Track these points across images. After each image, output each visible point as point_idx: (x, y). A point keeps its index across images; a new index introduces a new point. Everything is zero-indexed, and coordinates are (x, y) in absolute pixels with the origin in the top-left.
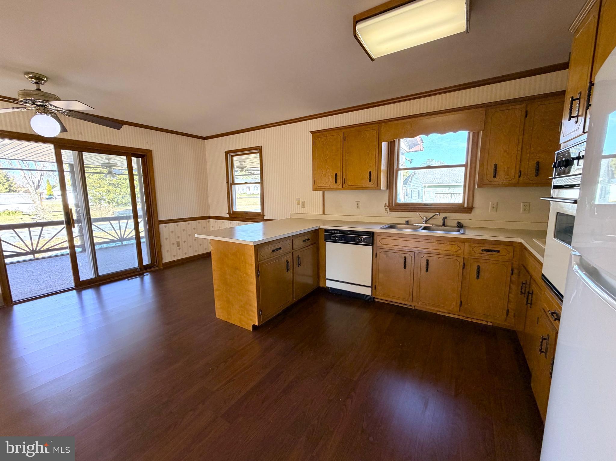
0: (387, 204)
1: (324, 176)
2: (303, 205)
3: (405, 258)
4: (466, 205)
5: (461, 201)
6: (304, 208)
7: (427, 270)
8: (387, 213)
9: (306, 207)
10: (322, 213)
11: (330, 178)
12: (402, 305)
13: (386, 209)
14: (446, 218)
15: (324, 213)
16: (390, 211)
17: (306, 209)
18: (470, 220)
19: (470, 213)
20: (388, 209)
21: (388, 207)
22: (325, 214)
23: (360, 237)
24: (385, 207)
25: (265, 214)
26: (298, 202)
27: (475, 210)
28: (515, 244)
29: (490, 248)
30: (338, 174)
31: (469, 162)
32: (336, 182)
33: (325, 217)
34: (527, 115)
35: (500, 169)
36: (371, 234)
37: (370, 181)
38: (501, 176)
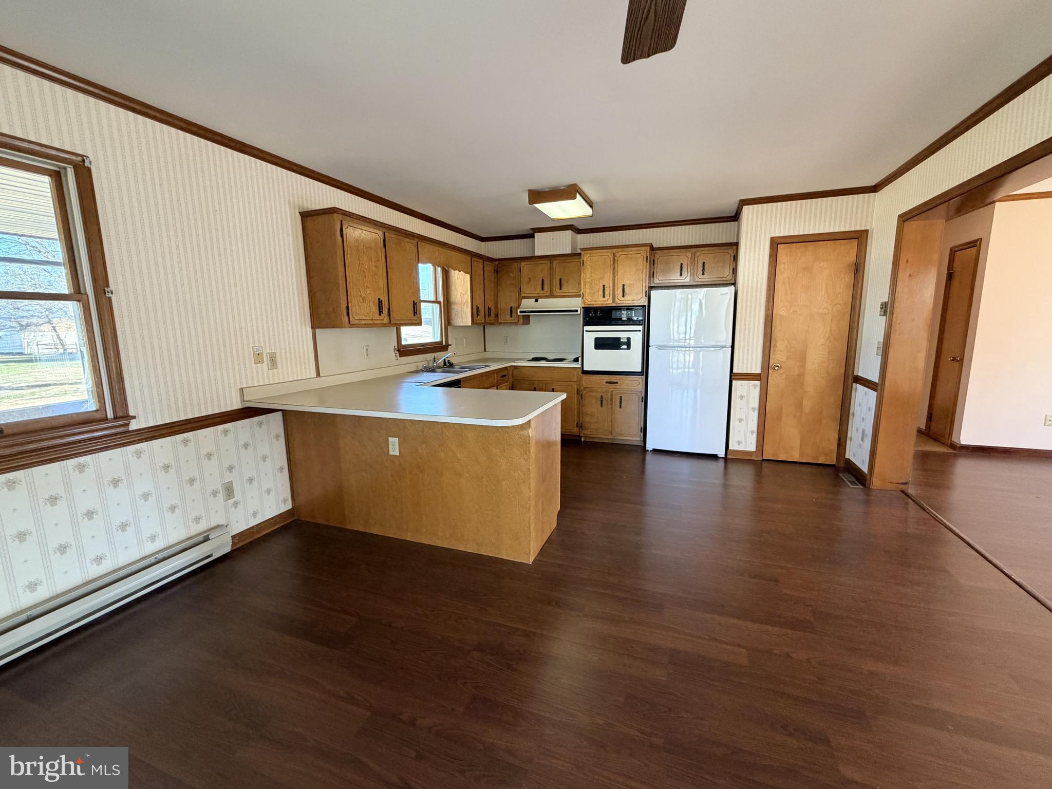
0: (396, 347)
1: (363, 301)
2: (273, 362)
4: (444, 343)
6: (275, 370)
8: (397, 360)
9: (279, 367)
10: (314, 374)
11: (373, 305)
13: (396, 354)
15: (318, 375)
16: (399, 357)
17: (280, 370)
19: (448, 350)
20: (398, 355)
22: (321, 375)
24: (394, 351)
25: (131, 413)
26: (258, 358)
27: (449, 347)
28: (508, 368)
29: (503, 374)
30: (382, 300)
31: (441, 299)
32: (380, 314)
33: (323, 381)
34: (483, 269)
35: (479, 309)
36: (459, 381)
37: (414, 314)
38: (480, 316)
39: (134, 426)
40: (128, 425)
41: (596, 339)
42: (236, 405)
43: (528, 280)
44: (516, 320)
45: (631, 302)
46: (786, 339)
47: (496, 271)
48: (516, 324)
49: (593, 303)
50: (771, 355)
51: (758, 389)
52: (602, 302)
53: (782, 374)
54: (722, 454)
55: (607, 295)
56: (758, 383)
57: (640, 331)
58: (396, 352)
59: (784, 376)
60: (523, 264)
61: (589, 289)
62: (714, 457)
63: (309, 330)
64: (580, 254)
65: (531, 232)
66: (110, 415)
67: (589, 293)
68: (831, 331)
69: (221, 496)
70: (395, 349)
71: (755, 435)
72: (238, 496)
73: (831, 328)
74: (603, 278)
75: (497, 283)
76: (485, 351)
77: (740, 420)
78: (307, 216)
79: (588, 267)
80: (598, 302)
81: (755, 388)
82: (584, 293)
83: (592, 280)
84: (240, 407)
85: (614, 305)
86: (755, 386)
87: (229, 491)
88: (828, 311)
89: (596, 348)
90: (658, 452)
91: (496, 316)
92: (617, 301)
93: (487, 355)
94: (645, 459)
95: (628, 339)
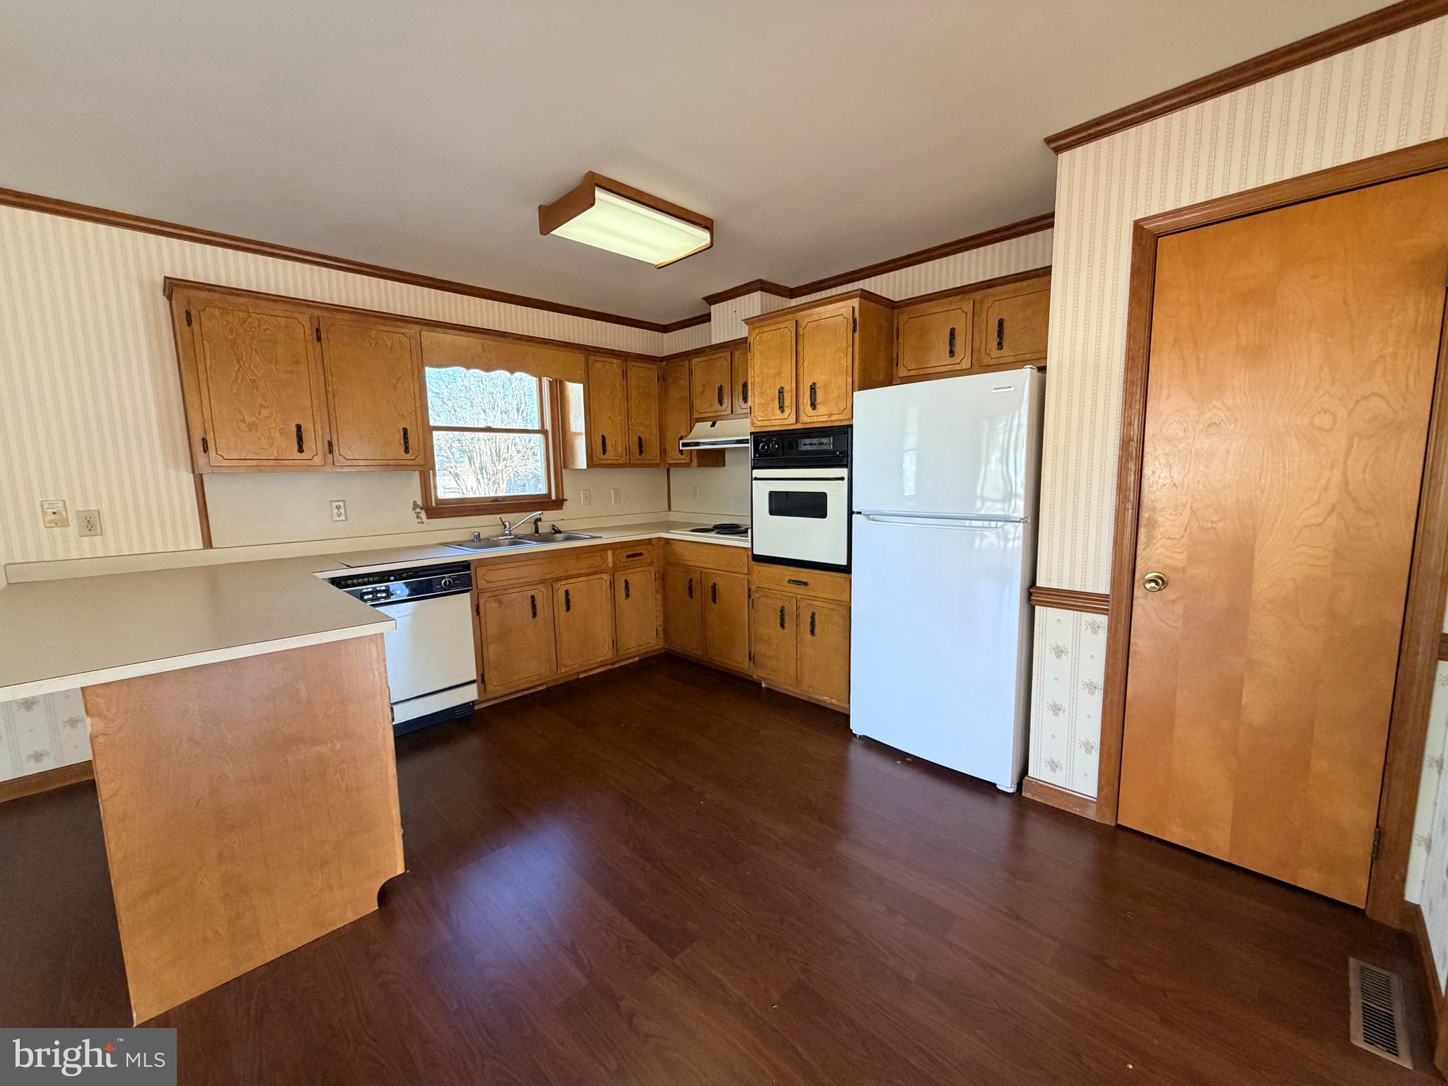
0: (420, 503)
1: (250, 430)
2: (92, 528)
3: (533, 598)
4: (554, 497)
5: (544, 491)
6: (98, 538)
7: (568, 608)
8: (422, 523)
9: (109, 532)
10: (197, 544)
11: (278, 435)
12: (526, 693)
13: (418, 513)
14: (539, 520)
15: (208, 543)
16: (428, 518)
17: (111, 537)
18: (562, 520)
19: (561, 509)
20: (423, 515)
21: (421, 508)
22: (216, 545)
23: (444, 578)
24: (414, 509)
26: (58, 519)
27: (565, 502)
28: (653, 542)
29: (632, 552)
30: (307, 426)
31: (548, 426)
32: (301, 450)
33: (214, 557)
34: (624, 374)
35: (608, 442)
36: (465, 566)
37: (407, 451)
38: (610, 452)
41: (771, 494)
43: (702, 388)
44: (687, 460)
45: (825, 419)
46: (1185, 505)
47: (663, 379)
48: (688, 465)
49: (767, 423)
50: (1140, 547)
51: (1103, 635)
52: (780, 422)
53: (1174, 602)
54: (1006, 783)
55: (788, 406)
56: (1103, 620)
57: (842, 479)
58: (418, 510)
59: (1179, 608)
60: (696, 360)
61: (759, 398)
63: (187, 475)
67: (762, 405)
68: (1346, 482)
70: (415, 506)
71: (1095, 757)
73: (1345, 474)
74: (779, 373)
75: (662, 398)
76: (670, 509)
77: (1056, 709)
79: (757, 355)
80: (774, 422)
81: (1095, 632)
82: (752, 407)
83: (762, 379)
85: (799, 426)
86: (1095, 628)
88: (1335, 421)
89: (772, 512)
90: (872, 745)
91: (663, 452)
92: (804, 418)
93: (672, 517)
94: (846, 748)
95: (823, 496)
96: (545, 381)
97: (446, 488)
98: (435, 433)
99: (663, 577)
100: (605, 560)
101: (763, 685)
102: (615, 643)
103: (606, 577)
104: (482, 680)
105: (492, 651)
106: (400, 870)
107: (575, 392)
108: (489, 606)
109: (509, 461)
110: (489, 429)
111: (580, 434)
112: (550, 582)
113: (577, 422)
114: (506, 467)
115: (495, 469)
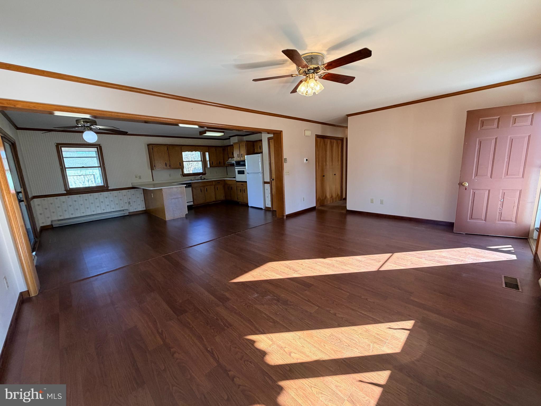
1: (160, 164)
2: (140, 178)
3: (201, 189)
4: (204, 173)
5: (202, 172)
7: (207, 191)
8: (183, 177)
11: (163, 165)
12: (201, 205)
14: (201, 176)
15: (153, 180)
17: (142, 179)
18: (206, 176)
25: (109, 186)
26: (136, 177)
27: (207, 174)
28: (221, 180)
29: (218, 182)
30: (167, 163)
31: (202, 160)
32: (166, 166)
33: (155, 182)
34: (216, 150)
35: (213, 163)
36: (190, 183)
37: (180, 166)
38: (214, 164)
39: (109, 188)
40: (108, 188)
41: (238, 171)
42: (131, 186)
43: (230, 152)
45: (243, 159)
50: (272, 176)
52: (238, 159)
54: (263, 207)
55: (239, 157)
56: (270, 184)
57: (245, 168)
61: (235, 155)
62: (261, 209)
63: (150, 171)
64: (232, 145)
65: (229, 137)
66: (105, 186)
69: (127, 204)
70: (181, 175)
72: (131, 204)
74: (238, 152)
75: (223, 154)
76: (227, 175)
78: (148, 145)
79: (235, 147)
81: (269, 187)
83: (236, 152)
84: (132, 186)
87: (129, 203)
89: (238, 174)
90: (252, 207)
91: (224, 164)
92: (241, 159)
93: (228, 176)
94: (248, 209)
95: (244, 171)
96: (202, 152)
97: (186, 172)
98: (184, 162)
99: (224, 187)
100: (213, 183)
101: (240, 203)
102: (215, 198)
103: (214, 186)
104: (193, 201)
105: (195, 197)
106: (187, 213)
107: (207, 154)
108: (194, 190)
109: (193, 164)
110: (192, 161)
111: (208, 161)
112: (204, 186)
113: (208, 158)
114: (192, 166)
115: (188, 167)
